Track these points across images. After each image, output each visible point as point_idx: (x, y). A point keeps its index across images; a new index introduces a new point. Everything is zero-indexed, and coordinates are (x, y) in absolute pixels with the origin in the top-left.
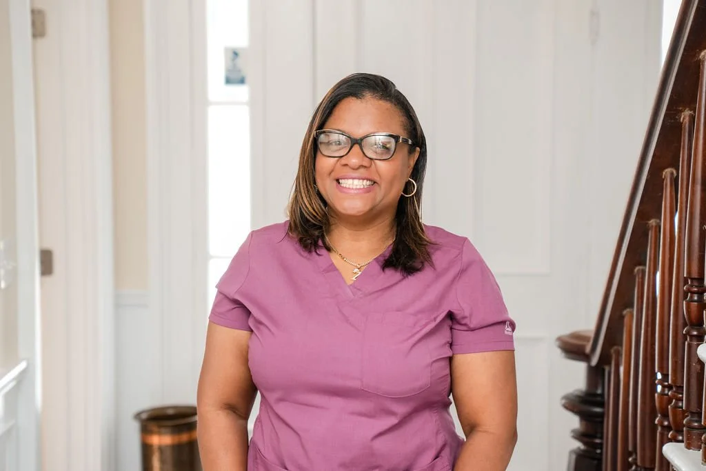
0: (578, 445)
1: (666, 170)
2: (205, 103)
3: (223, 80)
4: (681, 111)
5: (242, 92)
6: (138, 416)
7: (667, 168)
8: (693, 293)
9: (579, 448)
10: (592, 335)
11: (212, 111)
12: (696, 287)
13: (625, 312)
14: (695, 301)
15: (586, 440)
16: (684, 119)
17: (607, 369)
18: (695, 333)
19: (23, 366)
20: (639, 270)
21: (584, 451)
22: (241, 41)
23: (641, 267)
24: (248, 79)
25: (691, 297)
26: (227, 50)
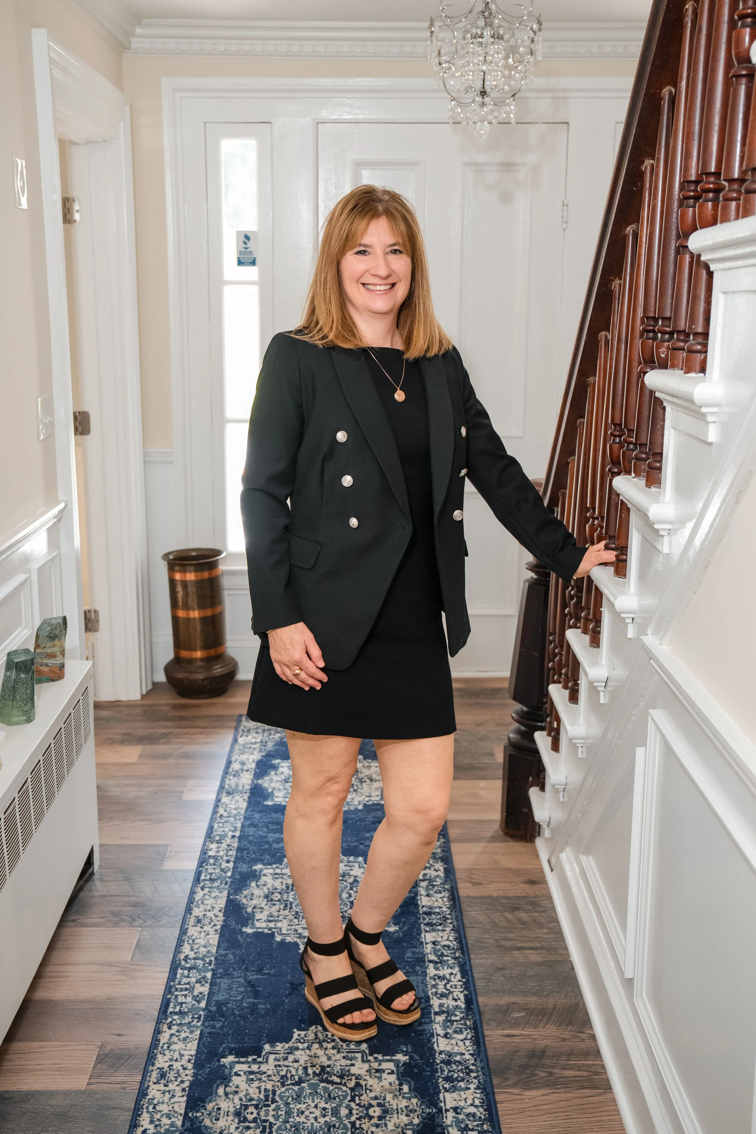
0: (531, 575)
1: (601, 333)
2: (221, 282)
3: (236, 262)
4: (613, 280)
5: (251, 272)
6: (166, 556)
7: (602, 331)
8: (615, 436)
9: (532, 578)
10: (544, 482)
11: (227, 290)
12: (618, 431)
13: (569, 460)
14: (617, 443)
15: (537, 569)
16: (614, 287)
17: (555, 509)
18: (616, 470)
19: (62, 506)
20: (581, 422)
21: (536, 580)
22: (250, 226)
23: (582, 420)
24: (258, 262)
25: (614, 440)
26: (238, 233)
